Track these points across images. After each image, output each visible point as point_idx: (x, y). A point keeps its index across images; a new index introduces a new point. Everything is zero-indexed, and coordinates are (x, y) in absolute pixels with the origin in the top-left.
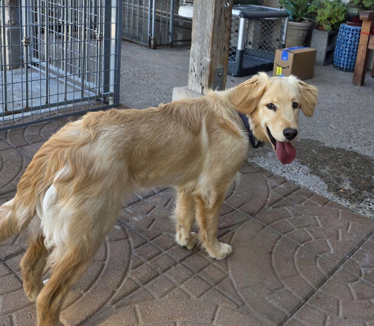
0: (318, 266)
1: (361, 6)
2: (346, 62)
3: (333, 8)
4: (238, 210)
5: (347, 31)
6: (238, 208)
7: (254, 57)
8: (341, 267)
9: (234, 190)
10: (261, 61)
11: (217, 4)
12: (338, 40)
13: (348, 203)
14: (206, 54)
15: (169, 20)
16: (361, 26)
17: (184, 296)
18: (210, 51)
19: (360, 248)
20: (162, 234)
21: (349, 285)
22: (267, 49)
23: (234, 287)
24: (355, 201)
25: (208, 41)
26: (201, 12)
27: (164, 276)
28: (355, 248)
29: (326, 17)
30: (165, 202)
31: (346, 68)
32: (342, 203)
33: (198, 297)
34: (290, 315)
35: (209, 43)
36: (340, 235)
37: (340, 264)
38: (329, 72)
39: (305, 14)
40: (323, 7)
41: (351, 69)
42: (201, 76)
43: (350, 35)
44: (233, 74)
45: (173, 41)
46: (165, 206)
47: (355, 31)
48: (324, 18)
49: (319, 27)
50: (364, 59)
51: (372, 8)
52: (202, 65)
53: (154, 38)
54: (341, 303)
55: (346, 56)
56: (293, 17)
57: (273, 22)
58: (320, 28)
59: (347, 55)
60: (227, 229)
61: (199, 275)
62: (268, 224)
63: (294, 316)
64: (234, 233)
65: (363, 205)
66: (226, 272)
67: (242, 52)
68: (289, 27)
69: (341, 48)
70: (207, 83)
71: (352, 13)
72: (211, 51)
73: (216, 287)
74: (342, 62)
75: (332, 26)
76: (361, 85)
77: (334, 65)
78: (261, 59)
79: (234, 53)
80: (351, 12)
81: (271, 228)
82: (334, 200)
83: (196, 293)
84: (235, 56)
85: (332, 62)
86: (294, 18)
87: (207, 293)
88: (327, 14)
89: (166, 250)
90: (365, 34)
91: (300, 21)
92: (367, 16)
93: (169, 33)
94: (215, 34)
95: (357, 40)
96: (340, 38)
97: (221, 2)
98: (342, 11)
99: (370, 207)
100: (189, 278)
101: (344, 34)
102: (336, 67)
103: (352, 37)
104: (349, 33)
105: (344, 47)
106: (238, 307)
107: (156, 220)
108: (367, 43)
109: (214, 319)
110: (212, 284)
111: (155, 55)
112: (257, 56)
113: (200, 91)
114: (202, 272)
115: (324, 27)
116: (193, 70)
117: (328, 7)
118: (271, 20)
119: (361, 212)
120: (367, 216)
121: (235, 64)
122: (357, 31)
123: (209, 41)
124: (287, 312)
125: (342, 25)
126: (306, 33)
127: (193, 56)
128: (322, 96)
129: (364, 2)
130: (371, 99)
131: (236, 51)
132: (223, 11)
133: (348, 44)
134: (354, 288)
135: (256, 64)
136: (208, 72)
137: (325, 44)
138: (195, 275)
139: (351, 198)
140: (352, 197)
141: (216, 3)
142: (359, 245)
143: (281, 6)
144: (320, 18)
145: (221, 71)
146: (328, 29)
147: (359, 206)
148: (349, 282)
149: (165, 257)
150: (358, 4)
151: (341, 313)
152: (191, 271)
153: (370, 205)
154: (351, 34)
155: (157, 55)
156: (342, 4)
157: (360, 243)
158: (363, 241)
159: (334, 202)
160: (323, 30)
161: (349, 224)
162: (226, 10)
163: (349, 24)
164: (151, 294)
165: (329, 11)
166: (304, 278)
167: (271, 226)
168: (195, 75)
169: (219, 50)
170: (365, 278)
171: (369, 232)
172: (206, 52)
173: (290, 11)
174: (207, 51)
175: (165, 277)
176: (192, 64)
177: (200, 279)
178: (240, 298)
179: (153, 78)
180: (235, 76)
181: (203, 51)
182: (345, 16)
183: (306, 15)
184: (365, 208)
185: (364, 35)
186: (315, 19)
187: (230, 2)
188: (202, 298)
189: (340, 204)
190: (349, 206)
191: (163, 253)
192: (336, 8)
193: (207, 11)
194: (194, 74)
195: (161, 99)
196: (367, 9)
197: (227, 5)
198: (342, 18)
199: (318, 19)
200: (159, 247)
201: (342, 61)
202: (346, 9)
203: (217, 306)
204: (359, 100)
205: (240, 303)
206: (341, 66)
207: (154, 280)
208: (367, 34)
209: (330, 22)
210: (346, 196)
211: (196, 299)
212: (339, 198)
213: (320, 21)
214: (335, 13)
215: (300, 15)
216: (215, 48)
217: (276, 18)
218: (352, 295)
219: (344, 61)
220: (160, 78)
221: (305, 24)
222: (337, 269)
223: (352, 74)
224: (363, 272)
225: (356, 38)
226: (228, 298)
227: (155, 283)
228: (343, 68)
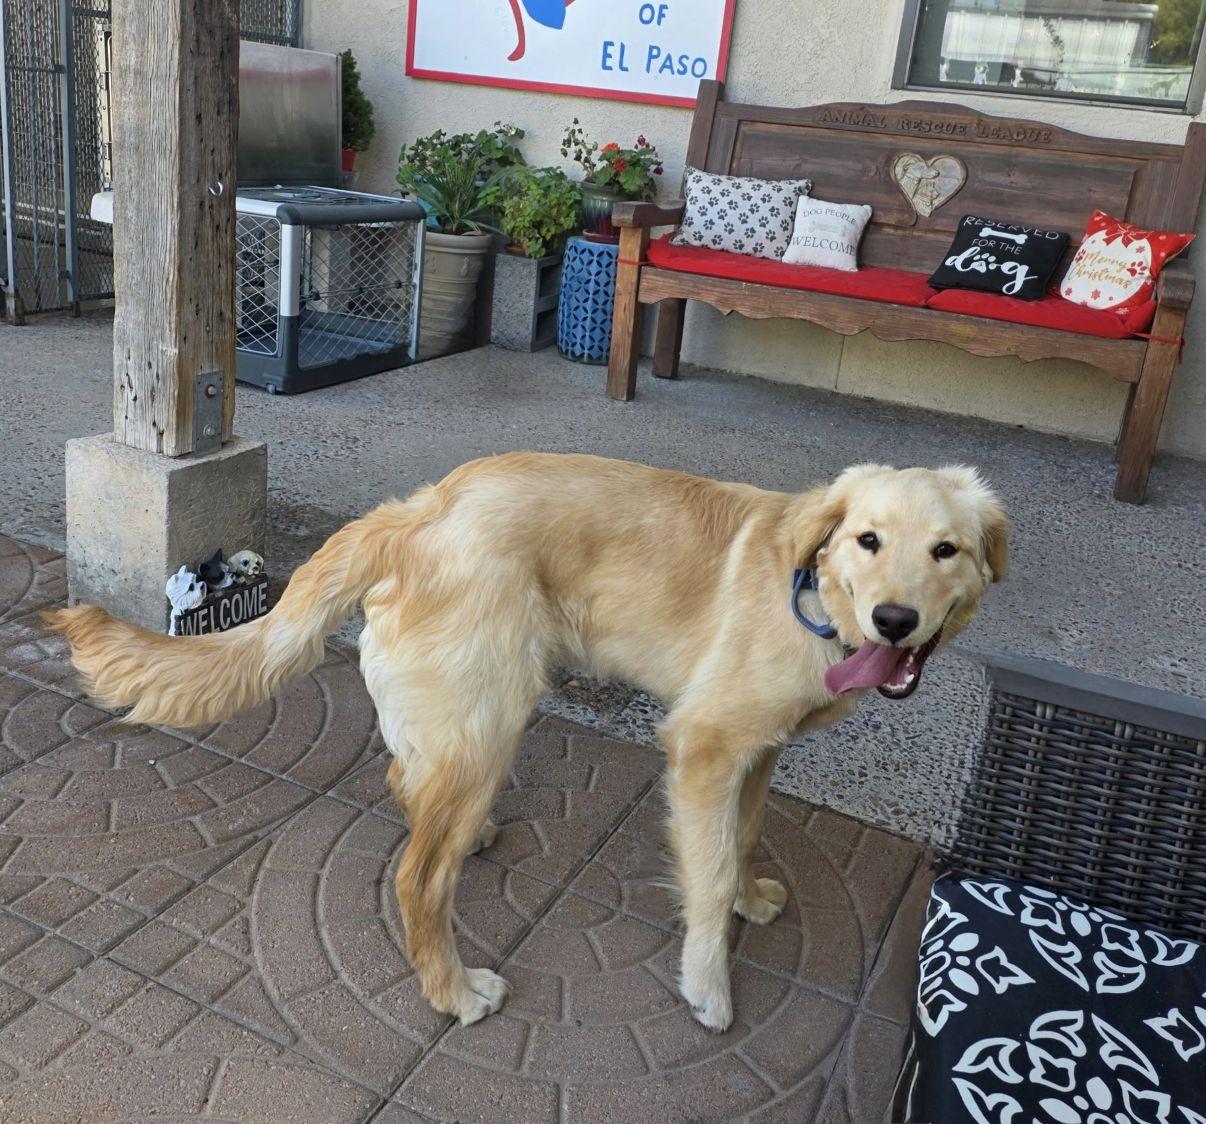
0: (510, 896)
1: (616, 188)
2: (587, 338)
3: (545, 195)
4: (284, 777)
5: (586, 257)
6: (283, 771)
7: (333, 335)
8: (571, 889)
9: (271, 722)
10: (354, 345)
11: (186, 187)
12: (564, 280)
13: (591, 715)
14: (163, 334)
15: (62, 233)
16: (617, 242)
17: (115, 1050)
18: (173, 326)
19: (620, 830)
20: (45, 879)
21: (590, 932)
22: (370, 309)
23: (268, 998)
24: (608, 706)
25: (165, 293)
26: (138, 210)
27: (49, 1003)
28: (607, 832)
29: (528, 219)
30: (54, 784)
31: (590, 356)
32: (576, 715)
33: (160, 1045)
34: (430, 1045)
35: (171, 302)
36: (569, 804)
37: (567, 881)
38: (547, 368)
39: (471, 211)
40: (519, 191)
41: (600, 357)
42: (153, 400)
43: (594, 268)
44: (271, 388)
45: (78, 296)
46: (55, 796)
47: (605, 256)
48: (524, 222)
49: (511, 247)
50: (631, 330)
51: (644, 195)
52: (154, 366)
53: (16, 291)
54: (567, 985)
55: (588, 324)
56: (438, 219)
57: (381, 235)
58: (515, 249)
59: (589, 319)
60: (249, 837)
61: (161, 980)
62: (371, 805)
63: (440, 1046)
64: (270, 844)
65: (627, 715)
66: (247, 959)
67: (295, 323)
68: (427, 247)
69: (574, 303)
70: (173, 420)
71: (595, 208)
72: (179, 323)
73: (216, 1008)
74: (578, 341)
75: (546, 244)
76: (628, 400)
77: (560, 349)
78: (352, 339)
79: (271, 327)
80: (592, 203)
81: (380, 814)
82: (555, 712)
83: (151, 1034)
84: (274, 336)
85: (554, 342)
86: (444, 224)
87: (188, 1028)
88: (529, 210)
89: (57, 925)
90: (629, 263)
91: (460, 231)
92: (629, 217)
93: (64, 275)
94: (186, 274)
95: (612, 279)
96: (569, 276)
97: (198, 180)
98: (570, 202)
99: (646, 717)
100: (131, 995)
101: (577, 264)
102: (564, 354)
103: (598, 274)
104: (591, 262)
105: (581, 300)
106: (281, 1050)
107: (24, 842)
108: (634, 288)
109: (207, 1100)
110: (204, 999)
111: (19, 343)
112: (340, 333)
113: (153, 446)
114: (171, 971)
115: (525, 245)
116: (126, 385)
117: (530, 192)
118: (375, 229)
119: (623, 732)
120: (638, 741)
121: (275, 356)
122: (609, 255)
123: (169, 296)
124: (420, 1039)
125: (571, 242)
126: (477, 264)
127: (123, 342)
128: (529, 433)
129: (622, 179)
130: (652, 433)
131: (275, 318)
132: (207, 208)
133: (591, 292)
134: (601, 938)
135: (341, 355)
136: (171, 388)
137: (532, 293)
138: (150, 984)
139: (600, 700)
140: (602, 697)
141: (181, 184)
142: (615, 822)
143: (405, 190)
144: (512, 223)
145: (215, 380)
146: (536, 252)
147: (619, 718)
148: (588, 926)
149: (54, 947)
150: (608, 184)
151: (566, 1012)
152: (135, 972)
153: (646, 712)
154: (595, 264)
155: (27, 342)
156: (568, 186)
157: (621, 815)
158: (628, 809)
159: (555, 716)
160: (522, 255)
161: (592, 769)
162: (215, 202)
163: (589, 239)
164: (9, 1065)
165: (535, 203)
166: (470, 935)
167: (380, 809)
168: (135, 399)
169: (204, 321)
170: (630, 907)
171: (643, 783)
172: (163, 327)
173: (430, 203)
174: (167, 325)
175: (54, 1005)
176: (120, 366)
177: (165, 993)
178: (287, 1025)
179: (13, 413)
180: (277, 393)
181: (154, 327)
182: (577, 215)
183: (474, 214)
184: (634, 722)
185: (626, 266)
186: (498, 225)
187: (227, 180)
188: (170, 1047)
189: (571, 721)
190: (592, 722)
191: (48, 935)
192: (553, 196)
193: (156, 205)
194: (131, 397)
195: (40, 475)
196: (632, 196)
197: (217, 189)
198: (569, 222)
199: (508, 225)
200: (34, 921)
201: (579, 336)
202: (578, 197)
203: (218, 1061)
204: (624, 438)
205: (285, 1040)
206: (578, 351)
207: (20, 1020)
208: (633, 263)
209: (539, 233)
210: (585, 697)
211: (153, 1053)
212: (566, 705)
213: (513, 229)
214: (551, 208)
215: (457, 214)
216: (190, 316)
217: (388, 224)
218: (596, 960)
219: (583, 337)
220: (38, 412)
221: (474, 239)
222: (559, 896)
223: (604, 370)
224: (626, 893)
225: (608, 274)
226: (250, 1031)
227: (23, 1029)
228: (582, 355)
